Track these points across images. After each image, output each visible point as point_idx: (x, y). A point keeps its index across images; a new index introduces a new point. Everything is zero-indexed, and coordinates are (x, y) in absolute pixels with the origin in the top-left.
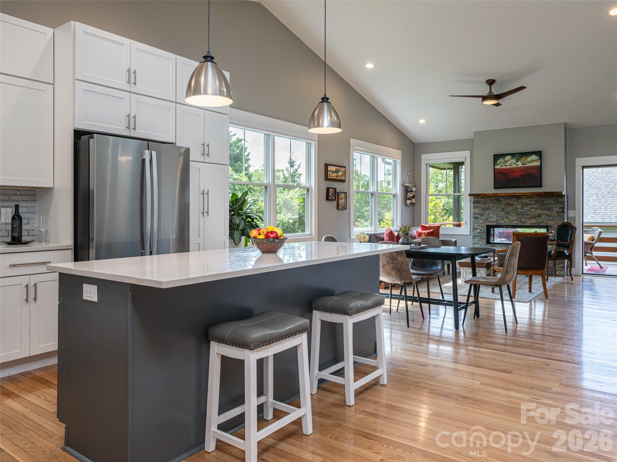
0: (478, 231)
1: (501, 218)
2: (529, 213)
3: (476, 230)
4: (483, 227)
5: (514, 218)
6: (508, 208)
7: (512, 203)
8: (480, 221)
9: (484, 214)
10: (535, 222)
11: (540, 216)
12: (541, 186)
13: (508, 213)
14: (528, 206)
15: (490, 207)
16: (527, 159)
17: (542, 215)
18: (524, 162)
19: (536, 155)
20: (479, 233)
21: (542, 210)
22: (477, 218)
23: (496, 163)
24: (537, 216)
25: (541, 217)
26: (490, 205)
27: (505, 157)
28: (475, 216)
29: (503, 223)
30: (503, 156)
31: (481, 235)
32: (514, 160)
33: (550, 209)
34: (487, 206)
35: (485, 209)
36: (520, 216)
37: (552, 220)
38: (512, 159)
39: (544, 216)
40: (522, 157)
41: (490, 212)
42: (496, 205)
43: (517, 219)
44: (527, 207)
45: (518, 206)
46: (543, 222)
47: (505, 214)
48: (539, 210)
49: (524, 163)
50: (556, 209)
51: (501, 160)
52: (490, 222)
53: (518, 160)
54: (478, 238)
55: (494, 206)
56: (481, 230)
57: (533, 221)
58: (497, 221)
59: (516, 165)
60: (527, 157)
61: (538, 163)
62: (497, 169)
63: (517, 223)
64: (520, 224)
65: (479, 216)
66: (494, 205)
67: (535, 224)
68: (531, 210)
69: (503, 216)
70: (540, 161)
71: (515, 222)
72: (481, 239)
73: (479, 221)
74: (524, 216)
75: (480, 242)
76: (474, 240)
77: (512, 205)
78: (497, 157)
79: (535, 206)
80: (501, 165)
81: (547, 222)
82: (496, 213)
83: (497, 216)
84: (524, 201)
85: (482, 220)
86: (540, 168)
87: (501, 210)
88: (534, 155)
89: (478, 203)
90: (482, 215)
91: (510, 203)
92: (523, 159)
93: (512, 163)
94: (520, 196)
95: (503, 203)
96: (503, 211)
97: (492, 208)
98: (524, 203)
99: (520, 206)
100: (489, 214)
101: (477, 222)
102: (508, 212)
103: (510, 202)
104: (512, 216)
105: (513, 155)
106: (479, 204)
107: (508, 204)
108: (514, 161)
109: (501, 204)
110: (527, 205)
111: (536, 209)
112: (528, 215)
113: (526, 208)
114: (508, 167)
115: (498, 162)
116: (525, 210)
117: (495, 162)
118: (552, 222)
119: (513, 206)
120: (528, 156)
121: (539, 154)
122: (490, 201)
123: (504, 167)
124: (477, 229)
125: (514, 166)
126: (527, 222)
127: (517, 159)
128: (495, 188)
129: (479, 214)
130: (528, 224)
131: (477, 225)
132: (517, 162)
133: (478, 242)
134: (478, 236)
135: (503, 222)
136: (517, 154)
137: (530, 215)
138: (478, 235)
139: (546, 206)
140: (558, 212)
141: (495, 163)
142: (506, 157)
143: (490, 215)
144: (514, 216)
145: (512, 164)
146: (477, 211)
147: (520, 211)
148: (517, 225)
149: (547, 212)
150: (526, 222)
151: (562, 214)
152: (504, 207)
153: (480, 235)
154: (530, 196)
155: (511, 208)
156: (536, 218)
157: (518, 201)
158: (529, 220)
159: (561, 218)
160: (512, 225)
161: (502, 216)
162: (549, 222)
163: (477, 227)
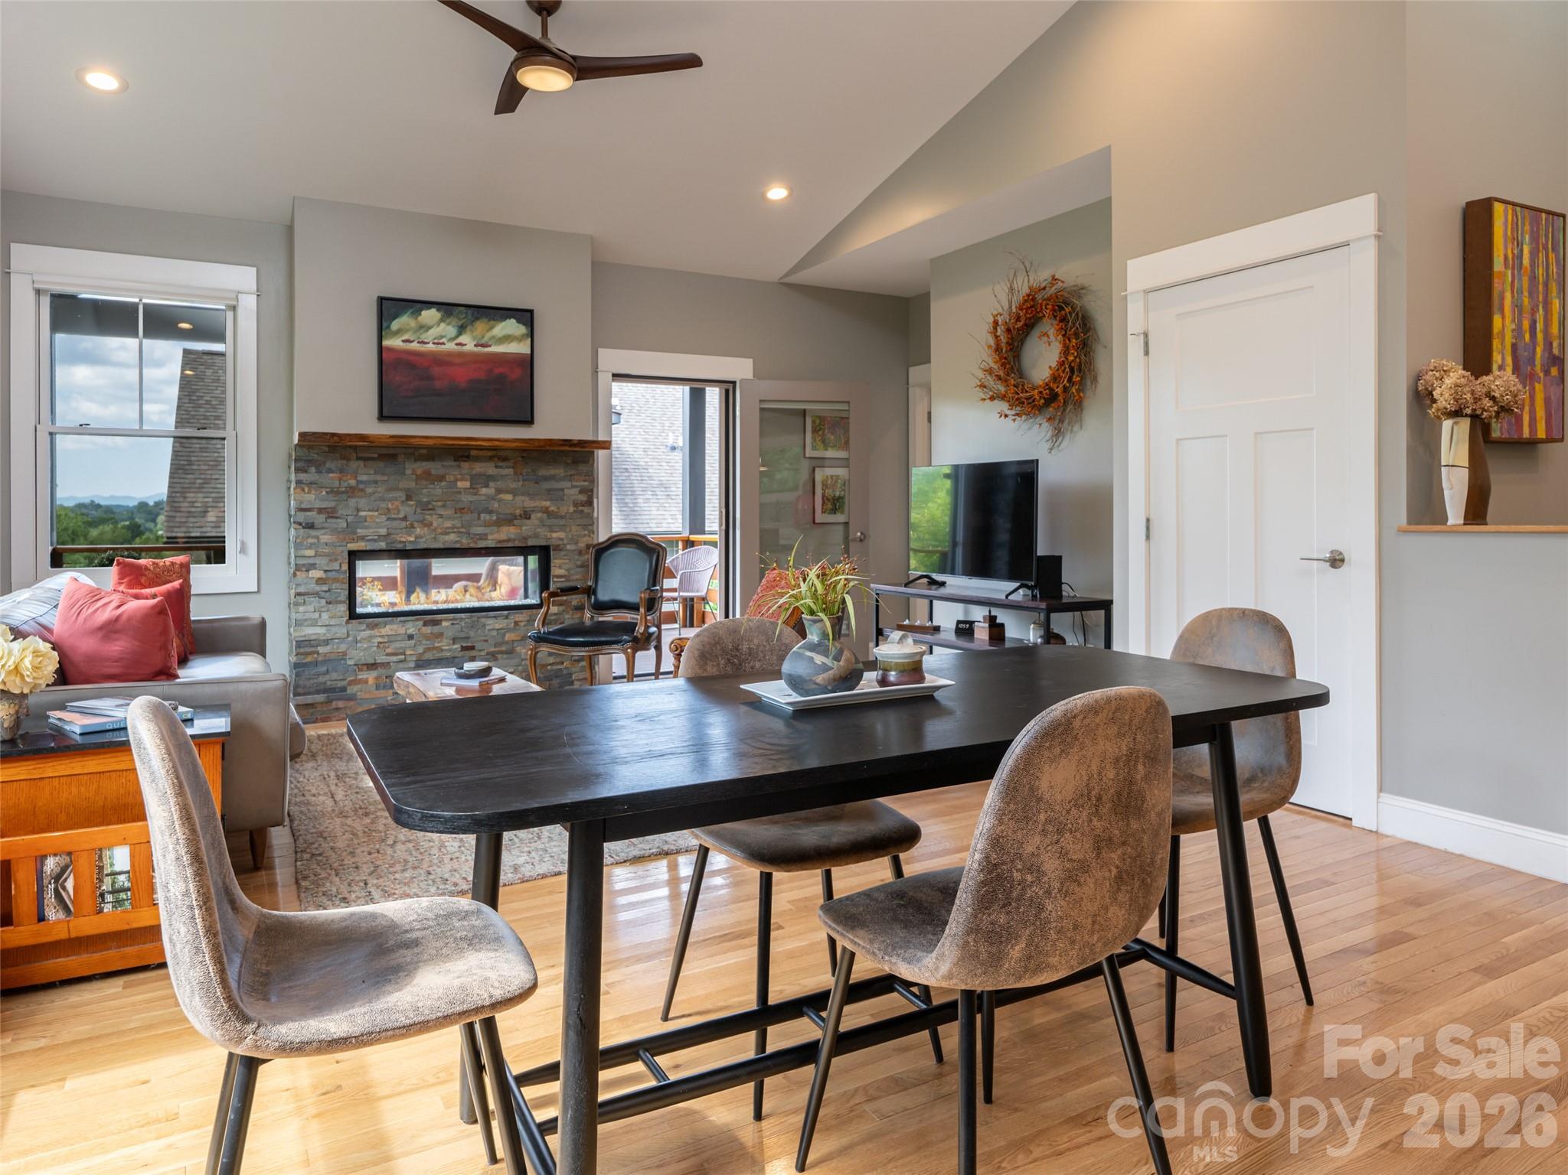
0: (316, 574)
1: (404, 524)
2: (496, 505)
3: (307, 571)
4: (336, 560)
5: (448, 524)
6: (425, 491)
7: (441, 472)
8: (325, 538)
9: (340, 512)
10: (513, 536)
11: (526, 515)
12: (530, 421)
13: (426, 507)
14: (491, 484)
15: (361, 486)
16: (492, 328)
17: (533, 511)
18: (483, 337)
19: (519, 321)
20: (320, 581)
21: (532, 496)
22: (310, 526)
23: (388, 327)
24: (520, 515)
25: (529, 518)
26: (364, 478)
27: (418, 312)
28: (301, 517)
29: (410, 542)
30: (417, 305)
31: (329, 590)
32: (449, 324)
33: (556, 495)
34: (353, 482)
35: (343, 492)
36: (467, 517)
37: (562, 528)
38: (442, 320)
39: (539, 515)
40: (477, 319)
41: (363, 502)
42: (386, 478)
43: (460, 525)
44: (487, 486)
45: (459, 484)
46: (536, 536)
47: (419, 511)
48: (523, 498)
49: (483, 342)
50: (573, 493)
51: (404, 321)
52: (363, 538)
53: (462, 330)
54: (314, 603)
55: (376, 482)
56: (325, 571)
57: (506, 534)
58: (388, 534)
59: (456, 344)
60: (492, 322)
61: (523, 348)
62: (390, 349)
63: (457, 542)
64: (465, 542)
65: (321, 518)
66: (379, 478)
67: (514, 540)
68: (503, 496)
69: (411, 518)
70: (529, 339)
71: (452, 537)
72: (329, 603)
73: (317, 538)
74: (479, 518)
75: (325, 616)
76: (301, 609)
77: (442, 478)
78: (389, 308)
79: (513, 485)
80: (405, 337)
81: (549, 534)
82: (383, 505)
83: (388, 519)
84: (479, 468)
85: (335, 531)
86: (527, 364)
87: (402, 495)
88: (513, 321)
89: (313, 469)
90: (330, 513)
91: (433, 472)
92: (480, 326)
93: (442, 337)
94: (468, 448)
95: (408, 472)
96: (409, 498)
97: (369, 490)
98: (480, 475)
99: (467, 484)
100: (358, 510)
101: (310, 540)
102: (429, 503)
103: (435, 468)
104: (441, 516)
105: (447, 308)
106: (319, 472)
107: (427, 476)
108: (451, 331)
109: (404, 474)
110: (487, 480)
111: (514, 493)
112: (491, 512)
113: (484, 491)
114: (431, 347)
115: (395, 325)
116: (484, 498)
117: (385, 325)
118: (561, 535)
119: (443, 484)
120: (494, 320)
121: (526, 317)
122: (361, 463)
123: (415, 346)
124: (313, 566)
125: (450, 346)
126: (490, 537)
127: (460, 323)
128: (382, 417)
129: (320, 511)
130: (491, 544)
131: (310, 553)
132: (460, 334)
133: (316, 615)
134: (317, 594)
135: (412, 539)
136: (462, 308)
137: (498, 513)
138: (318, 588)
139: (546, 485)
140: (575, 504)
141: (381, 331)
142: (424, 313)
143: (363, 514)
144: (449, 518)
145: (444, 340)
146: (311, 498)
147: (466, 498)
148: (458, 546)
149: (548, 503)
150: (484, 537)
151: (586, 510)
152: (412, 484)
153: (325, 588)
154: (497, 453)
155: (437, 490)
156: (515, 522)
157: (459, 466)
158: (495, 528)
159: (585, 521)
160: (442, 546)
161: (405, 519)
162: (555, 535)
163: (311, 561)
